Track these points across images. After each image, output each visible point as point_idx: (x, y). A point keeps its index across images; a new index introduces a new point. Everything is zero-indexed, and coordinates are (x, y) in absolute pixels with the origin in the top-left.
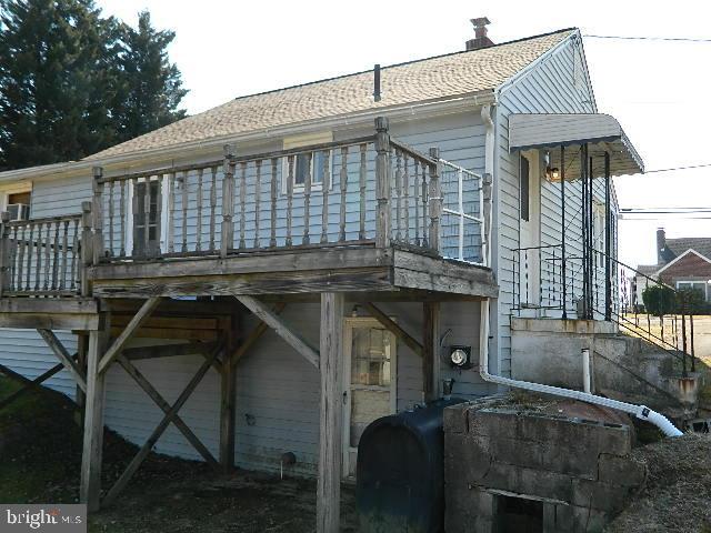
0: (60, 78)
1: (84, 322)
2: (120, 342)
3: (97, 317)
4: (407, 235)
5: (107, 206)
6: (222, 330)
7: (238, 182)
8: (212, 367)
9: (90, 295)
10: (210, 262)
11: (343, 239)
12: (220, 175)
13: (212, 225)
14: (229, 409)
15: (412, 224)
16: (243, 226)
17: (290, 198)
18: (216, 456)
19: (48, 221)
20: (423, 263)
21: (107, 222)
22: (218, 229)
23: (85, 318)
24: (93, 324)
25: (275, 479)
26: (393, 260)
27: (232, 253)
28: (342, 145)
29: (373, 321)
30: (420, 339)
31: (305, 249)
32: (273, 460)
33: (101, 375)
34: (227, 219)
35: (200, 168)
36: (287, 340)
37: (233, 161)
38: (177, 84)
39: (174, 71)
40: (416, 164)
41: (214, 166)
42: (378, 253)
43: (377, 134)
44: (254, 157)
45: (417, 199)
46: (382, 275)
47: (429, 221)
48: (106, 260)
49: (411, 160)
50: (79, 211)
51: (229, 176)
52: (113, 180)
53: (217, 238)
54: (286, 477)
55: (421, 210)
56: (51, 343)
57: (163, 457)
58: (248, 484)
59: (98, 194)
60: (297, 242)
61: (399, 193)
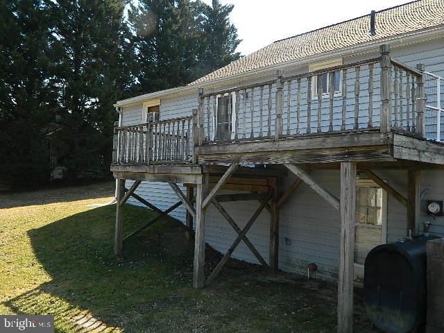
0: (170, 39)
1: (194, 179)
2: (214, 191)
3: (202, 176)
4: (402, 124)
5: (206, 111)
6: (270, 186)
7: (286, 93)
8: (264, 209)
9: (197, 163)
10: (268, 143)
11: (356, 127)
12: (274, 89)
13: (269, 121)
14: (275, 235)
15: (405, 117)
16: (289, 121)
17: (320, 102)
18: (268, 262)
19: (173, 121)
20: (413, 143)
21: (206, 120)
22: (273, 123)
23: (194, 176)
24: (199, 180)
25: (304, 279)
26: (393, 140)
27: (282, 138)
28: (357, 66)
29: (371, 182)
30: (405, 195)
31: (330, 134)
32: (302, 267)
33: (204, 210)
34: (279, 116)
35: (262, 86)
36: (318, 192)
37: (282, 80)
38: (235, 37)
39: (233, 29)
40: (408, 75)
41: (270, 84)
42: (382, 136)
43: (382, 56)
44: (297, 76)
45: (408, 100)
46: (384, 150)
47: (416, 114)
48: (206, 143)
49: (404, 73)
50: (190, 114)
51: (280, 89)
52: (209, 96)
53: (272, 128)
54: (311, 279)
55: (411, 107)
56: (176, 191)
57: (235, 260)
58: (288, 280)
59: (201, 104)
60: (325, 130)
61: (396, 95)
